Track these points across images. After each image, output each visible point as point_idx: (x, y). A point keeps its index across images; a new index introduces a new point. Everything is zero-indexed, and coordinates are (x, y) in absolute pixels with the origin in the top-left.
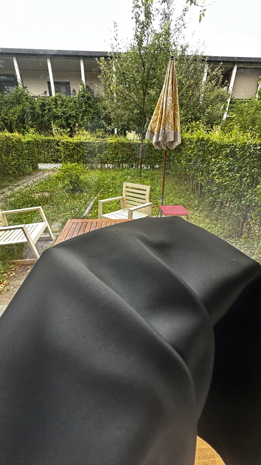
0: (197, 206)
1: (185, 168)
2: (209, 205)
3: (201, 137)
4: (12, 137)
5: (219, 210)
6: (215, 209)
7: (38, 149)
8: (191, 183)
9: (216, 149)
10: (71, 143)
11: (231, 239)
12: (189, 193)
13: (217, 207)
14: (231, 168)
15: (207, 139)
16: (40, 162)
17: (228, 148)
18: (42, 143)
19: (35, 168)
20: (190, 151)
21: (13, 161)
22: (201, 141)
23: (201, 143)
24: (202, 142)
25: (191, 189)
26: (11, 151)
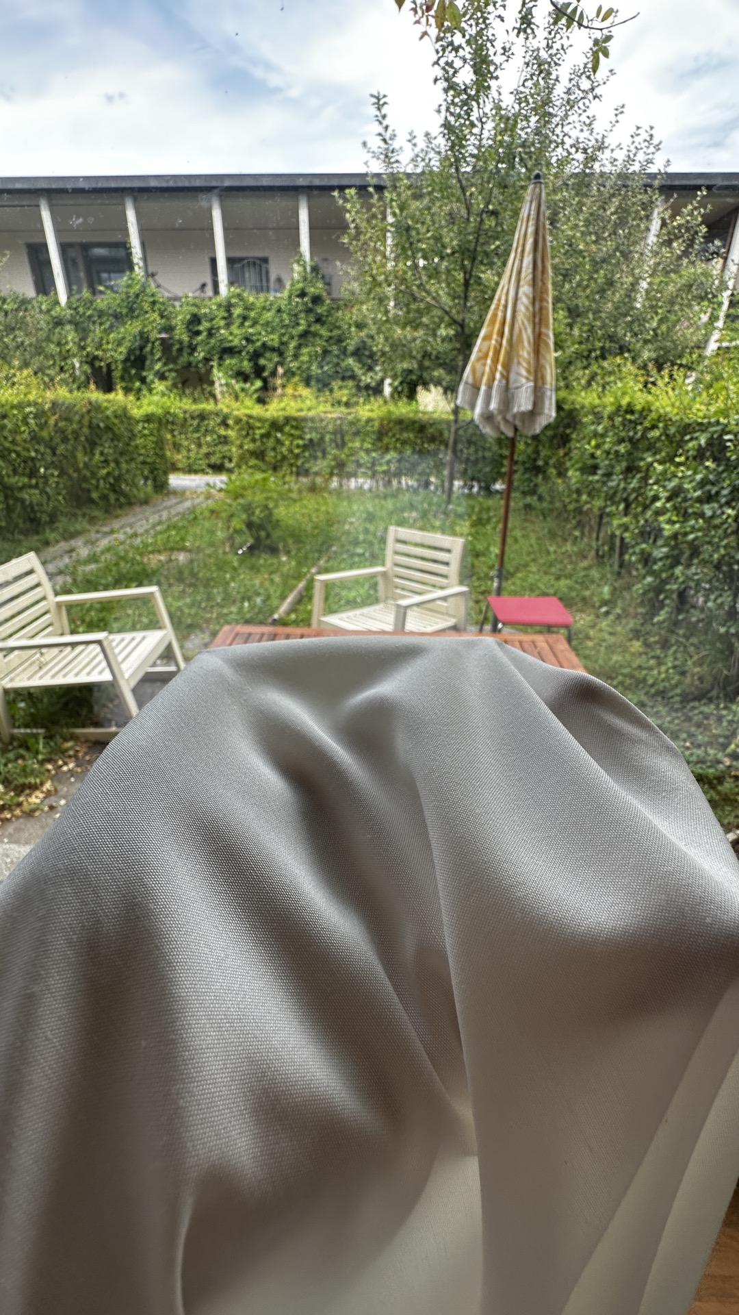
0: (605, 603)
1: (579, 492)
2: (642, 602)
3: (624, 402)
4: (105, 404)
5: (673, 616)
6: (662, 612)
7: (174, 436)
8: (594, 535)
9: (667, 436)
10: (260, 420)
11: (705, 704)
12: (585, 563)
13: (667, 609)
14: (709, 491)
15: (643, 409)
16: (175, 468)
17: (703, 431)
18: (185, 419)
19: (161, 487)
20: (593, 443)
21: (104, 467)
22: (627, 412)
23: (625, 419)
24: (629, 417)
25: (593, 553)
26: (100, 439)
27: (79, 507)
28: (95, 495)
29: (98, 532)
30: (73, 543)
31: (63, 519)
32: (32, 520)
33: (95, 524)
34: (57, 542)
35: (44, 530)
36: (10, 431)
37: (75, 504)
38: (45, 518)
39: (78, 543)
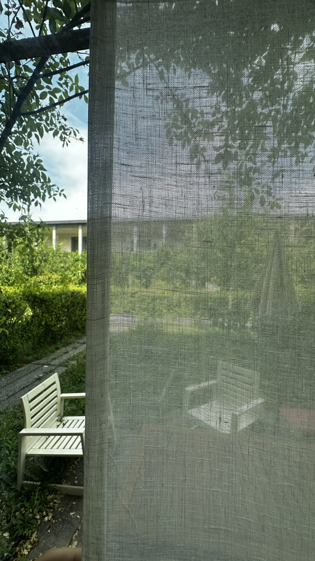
27: (72, 332)
28: (80, 327)
29: (78, 343)
30: (67, 348)
31: (65, 337)
32: (53, 338)
33: (77, 339)
34: (61, 348)
35: (57, 342)
36: (55, 304)
37: (71, 330)
38: (59, 337)
39: (69, 348)
